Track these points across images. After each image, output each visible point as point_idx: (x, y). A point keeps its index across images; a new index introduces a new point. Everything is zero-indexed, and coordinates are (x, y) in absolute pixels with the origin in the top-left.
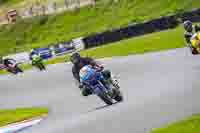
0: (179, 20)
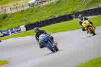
0: (74, 16)
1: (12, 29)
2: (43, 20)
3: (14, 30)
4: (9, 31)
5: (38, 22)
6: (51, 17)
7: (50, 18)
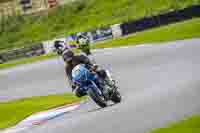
1: (94, 32)
2: (156, 14)
3: (98, 32)
4: (89, 34)
5: (145, 19)
6: (172, 7)
7: (172, 10)
